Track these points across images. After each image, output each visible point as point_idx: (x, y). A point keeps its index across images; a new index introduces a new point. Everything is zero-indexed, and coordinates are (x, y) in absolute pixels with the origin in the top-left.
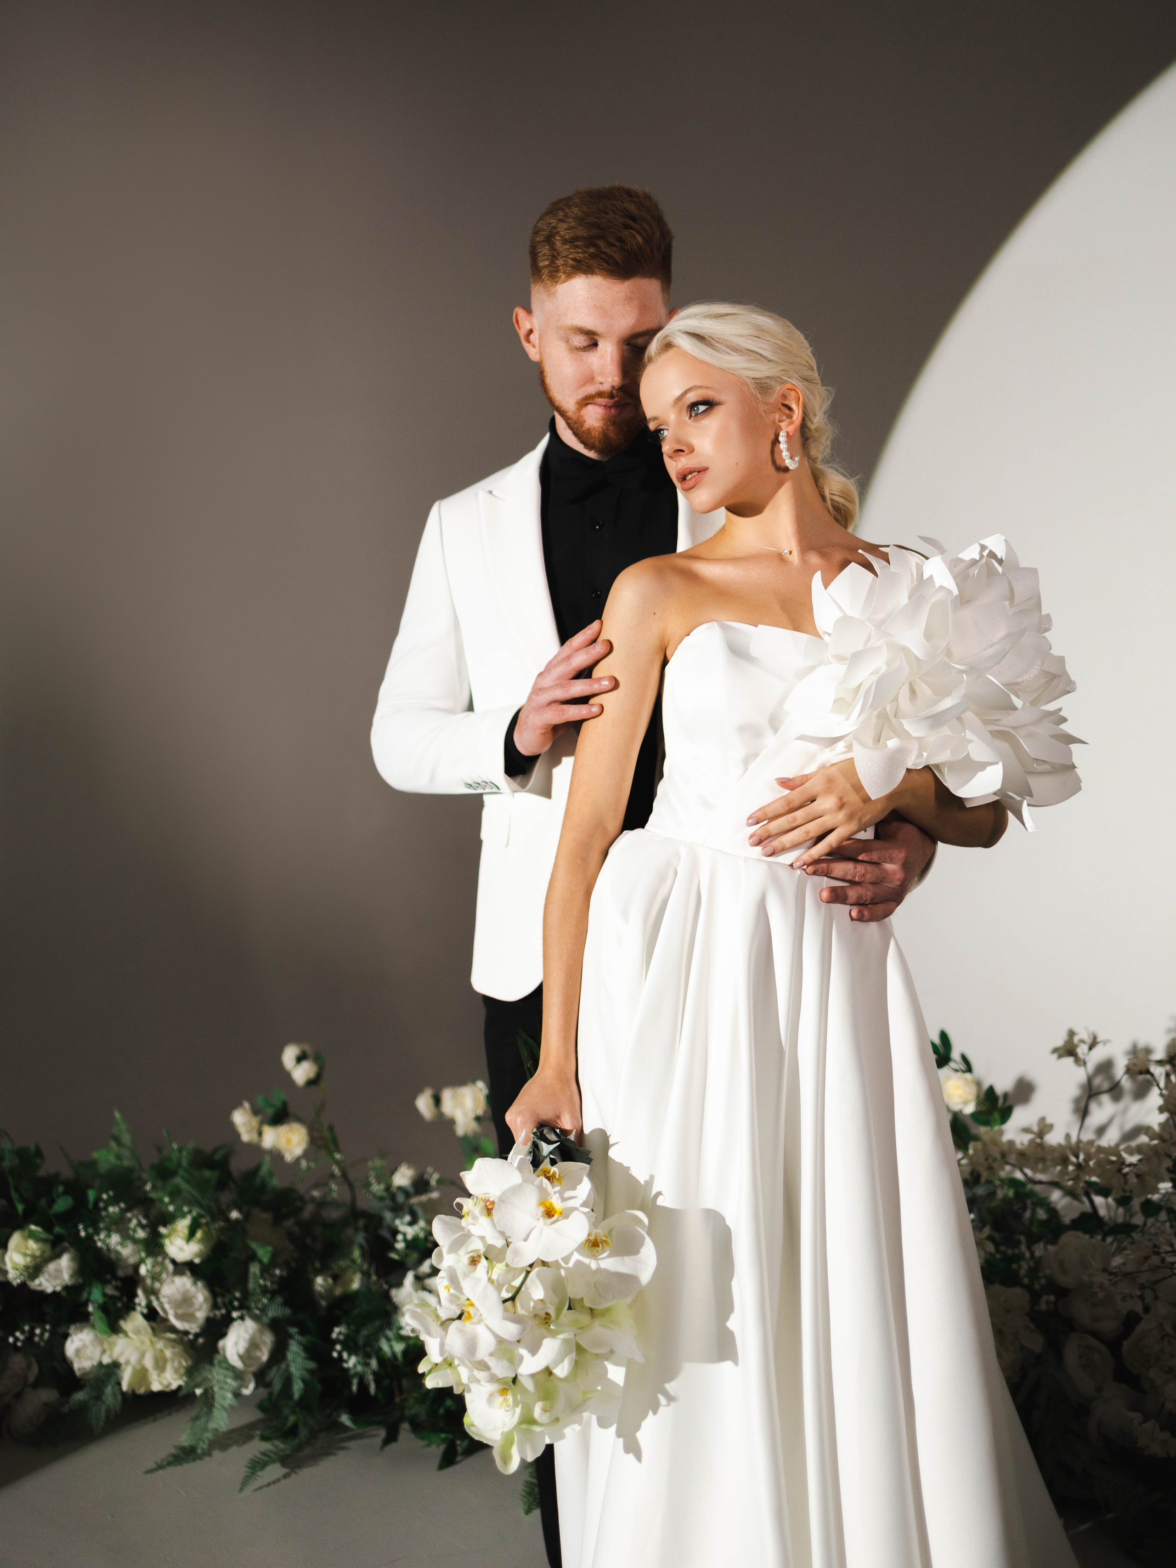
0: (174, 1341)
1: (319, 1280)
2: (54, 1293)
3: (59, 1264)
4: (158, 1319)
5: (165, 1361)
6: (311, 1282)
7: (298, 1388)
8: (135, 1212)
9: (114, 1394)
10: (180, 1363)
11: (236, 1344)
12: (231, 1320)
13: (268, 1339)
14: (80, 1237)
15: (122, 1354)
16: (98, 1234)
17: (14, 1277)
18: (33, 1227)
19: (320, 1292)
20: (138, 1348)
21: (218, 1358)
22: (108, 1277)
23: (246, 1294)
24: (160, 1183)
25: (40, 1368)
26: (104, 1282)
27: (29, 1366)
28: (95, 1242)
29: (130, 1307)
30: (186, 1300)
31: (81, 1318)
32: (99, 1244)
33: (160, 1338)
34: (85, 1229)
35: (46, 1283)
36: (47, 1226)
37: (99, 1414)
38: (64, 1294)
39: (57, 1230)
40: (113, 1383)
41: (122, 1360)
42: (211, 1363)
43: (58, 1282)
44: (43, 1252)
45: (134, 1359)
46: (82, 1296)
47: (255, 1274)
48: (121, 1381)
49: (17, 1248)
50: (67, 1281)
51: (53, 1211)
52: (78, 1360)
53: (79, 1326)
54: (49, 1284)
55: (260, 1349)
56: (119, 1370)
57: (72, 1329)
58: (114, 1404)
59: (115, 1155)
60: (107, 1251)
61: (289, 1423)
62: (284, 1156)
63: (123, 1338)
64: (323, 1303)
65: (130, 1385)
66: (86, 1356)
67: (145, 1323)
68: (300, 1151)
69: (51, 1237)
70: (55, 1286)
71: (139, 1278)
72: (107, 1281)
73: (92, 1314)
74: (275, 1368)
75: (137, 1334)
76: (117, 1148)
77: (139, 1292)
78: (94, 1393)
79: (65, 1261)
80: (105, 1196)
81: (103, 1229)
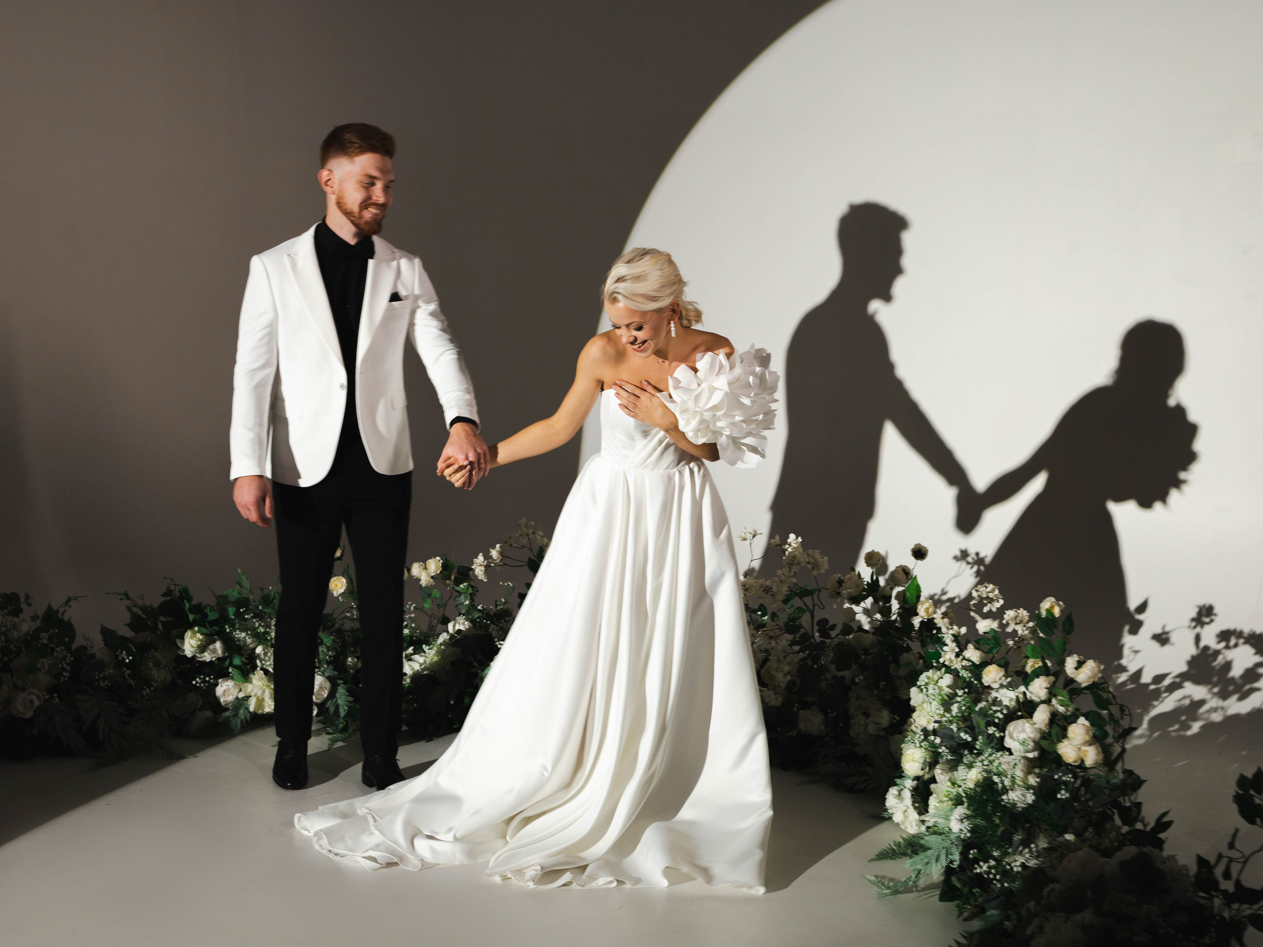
1: (350, 659)
2: (211, 661)
3: (215, 646)
6: (346, 659)
7: (343, 711)
8: (257, 619)
9: (245, 714)
13: (328, 685)
14: (226, 632)
15: (252, 691)
16: (236, 631)
17: (189, 653)
18: (197, 628)
19: (350, 665)
20: (261, 688)
22: (241, 652)
25: (203, 701)
26: (239, 655)
27: (198, 699)
28: (234, 635)
29: (254, 667)
31: (226, 675)
32: (236, 636)
34: (229, 627)
35: (207, 657)
36: (205, 627)
37: (237, 723)
38: (216, 662)
39: (212, 628)
40: (243, 708)
41: (252, 694)
43: (215, 655)
44: (205, 640)
45: (259, 694)
46: (227, 663)
47: (323, 651)
48: (249, 706)
49: (191, 638)
50: (219, 655)
51: (208, 619)
52: (224, 697)
53: (225, 679)
54: (210, 657)
55: (324, 691)
56: (247, 701)
57: (220, 680)
58: (246, 718)
59: (238, 592)
60: (239, 641)
61: (341, 726)
62: (333, 594)
63: (252, 683)
64: (351, 671)
65: (254, 709)
66: (229, 694)
67: (264, 676)
68: (342, 591)
69: (209, 633)
70: (213, 658)
71: (256, 655)
72: (242, 655)
73: (232, 672)
74: (330, 702)
75: (259, 682)
76: (239, 588)
77: (258, 661)
78: (234, 713)
79: (218, 645)
80: (242, 610)
81: (238, 629)
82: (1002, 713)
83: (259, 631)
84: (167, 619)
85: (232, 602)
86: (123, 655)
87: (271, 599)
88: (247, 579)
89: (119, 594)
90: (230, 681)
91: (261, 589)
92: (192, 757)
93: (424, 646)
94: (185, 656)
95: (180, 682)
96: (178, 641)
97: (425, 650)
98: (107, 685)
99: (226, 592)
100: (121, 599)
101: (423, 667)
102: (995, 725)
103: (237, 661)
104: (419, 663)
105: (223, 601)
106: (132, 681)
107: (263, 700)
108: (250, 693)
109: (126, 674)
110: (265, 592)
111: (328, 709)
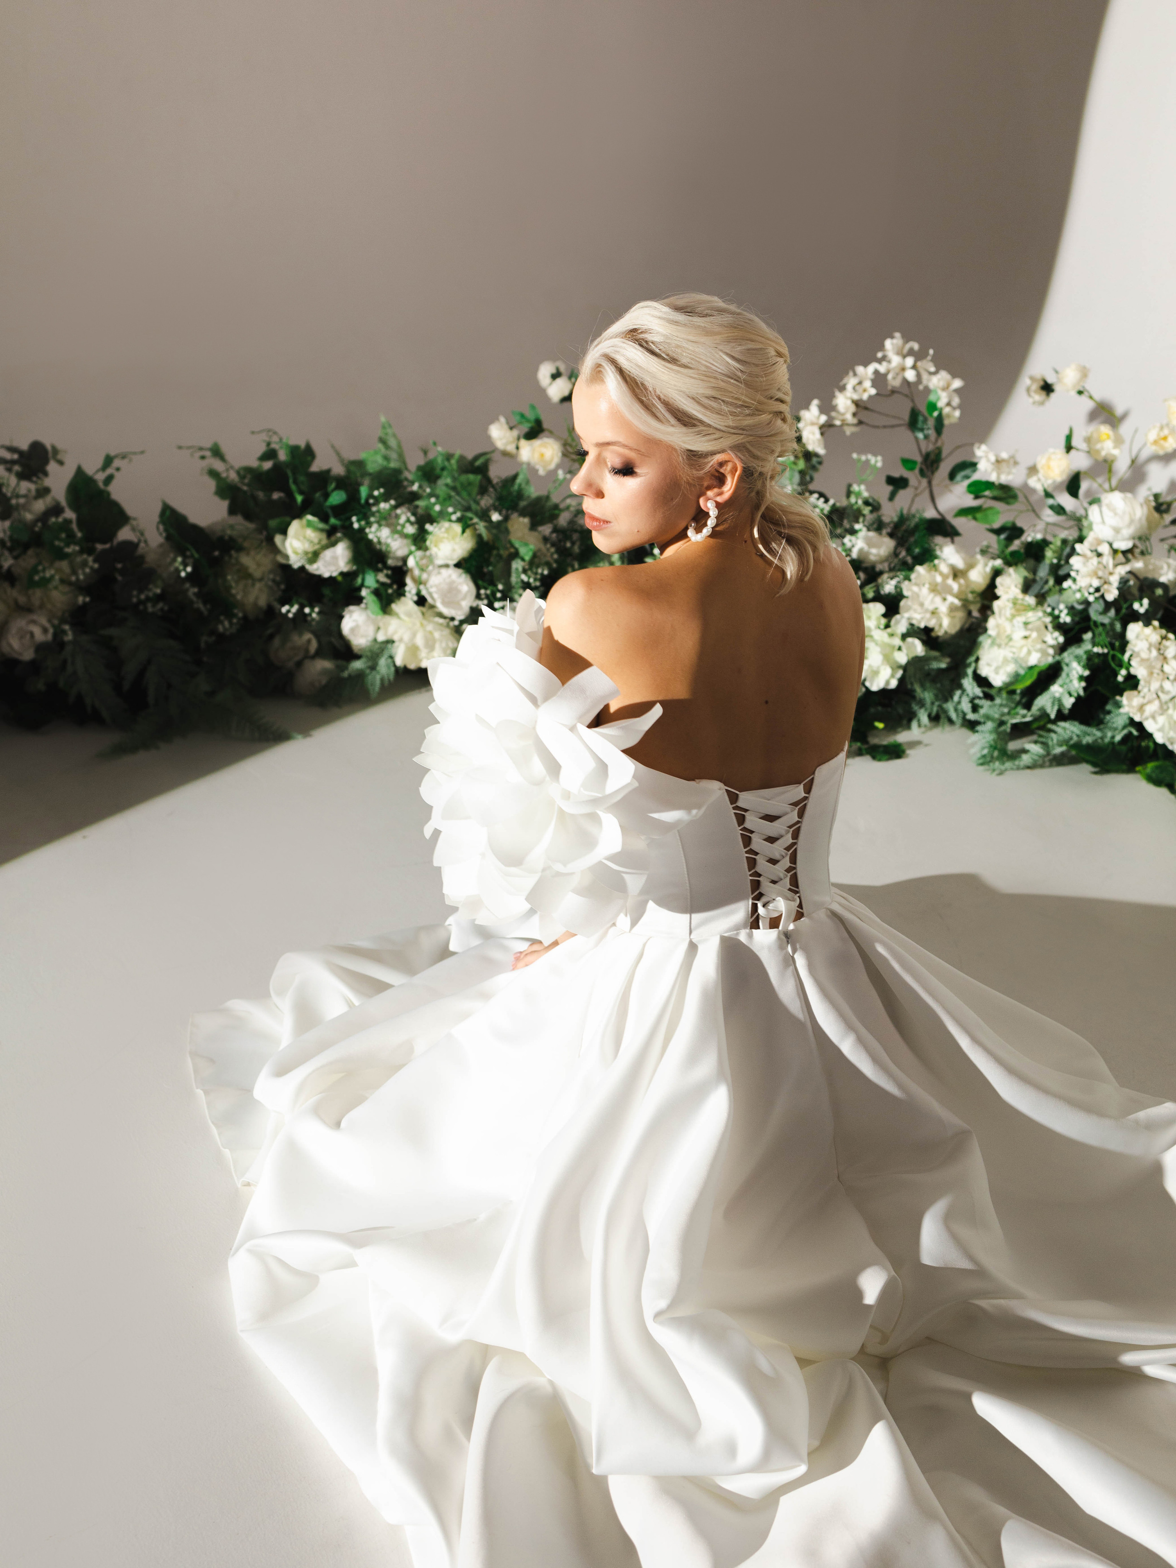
0: (441, 624)
2: (331, 578)
3: (335, 552)
4: (427, 605)
5: (434, 642)
8: (404, 509)
9: (388, 666)
10: (447, 645)
14: (353, 528)
15: (395, 632)
16: (370, 527)
17: (296, 562)
18: (309, 517)
20: (409, 629)
22: (380, 566)
23: (508, 588)
24: (425, 484)
25: (321, 643)
26: (377, 570)
27: (310, 639)
28: (367, 534)
29: (400, 593)
30: (452, 590)
31: (356, 602)
32: (371, 536)
33: (430, 622)
34: (358, 521)
35: (323, 569)
36: (324, 518)
37: (375, 681)
38: (340, 579)
39: (333, 521)
40: (385, 659)
41: (396, 638)
43: (335, 568)
44: (320, 541)
45: (406, 638)
46: (359, 581)
47: (517, 569)
48: (394, 655)
49: (299, 533)
50: (343, 567)
51: (328, 504)
52: (354, 636)
53: (357, 606)
54: (327, 569)
56: (391, 647)
57: (347, 608)
58: (388, 675)
59: (381, 456)
60: (377, 543)
62: (542, 468)
63: (397, 618)
65: (402, 660)
66: (362, 632)
67: (414, 607)
68: (554, 463)
69: (328, 527)
70: (333, 571)
71: (408, 569)
73: (366, 598)
75: (410, 612)
76: (384, 450)
77: (409, 581)
78: (370, 664)
79: (341, 549)
80: (375, 494)
81: (374, 523)
83: (406, 531)
85: (370, 474)
86: (177, 565)
87: (437, 472)
88: (394, 434)
89: (201, 449)
90: (362, 611)
94: (289, 565)
96: (276, 538)
98: (160, 611)
99: (363, 456)
100: (203, 458)
103: (371, 580)
105: (355, 471)
107: (418, 646)
108: (393, 636)
109: (190, 593)
110: (428, 457)
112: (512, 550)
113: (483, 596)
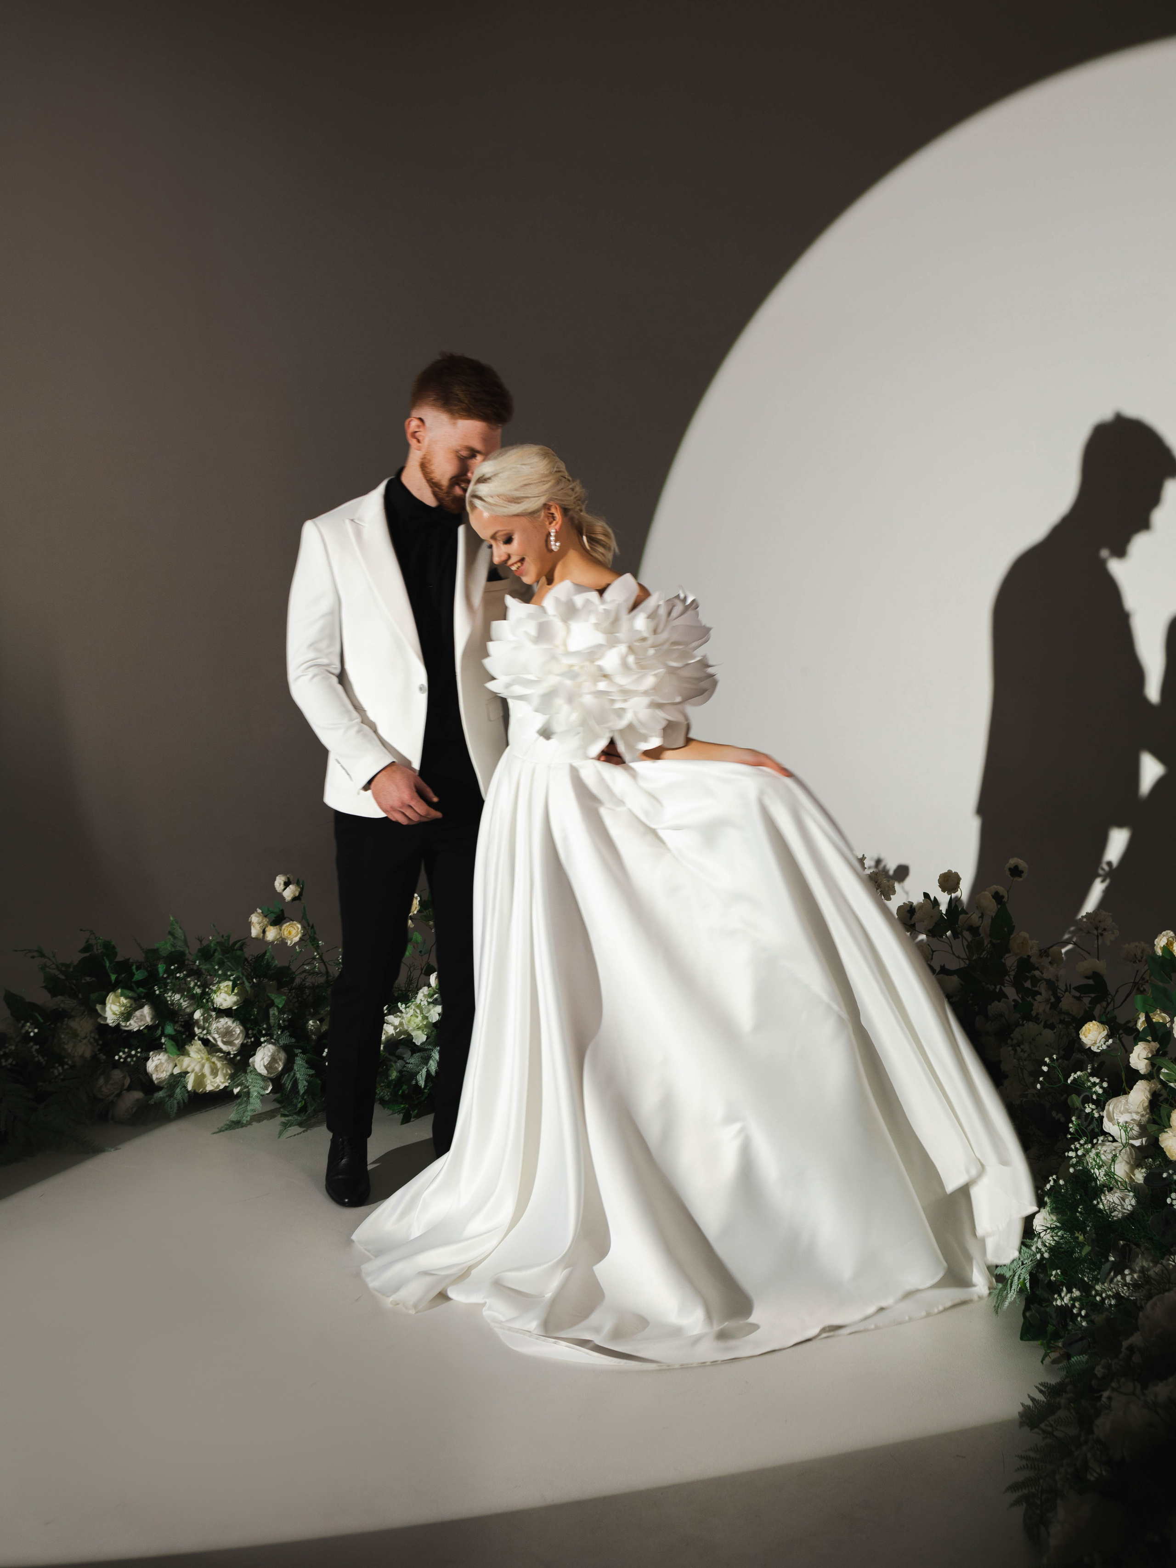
0: (221, 1057)
1: (311, 1022)
2: (139, 1031)
3: (143, 1012)
5: (217, 1071)
6: (307, 1022)
7: (302, 1087)
8: (193, 977)
9: (182, 1093)
10: (226, 1073)
11: (263, 1059)
12: (259, 1044)
13: (283, 1055)
14: (155, 994)
15: (189, 1066)
16: (167, 993)
17: (113, 1022)
18: (123, 989)
19: (311, 1030)
20: (199, 1062)
21: (249, 1069)
22: (175, 1019)
23: (269, 1027)
24: (204, 961)
25: (131, 1079)
26: (173, 1023)
27: (124, 1077)
28: (166, 998)
29: (192, 1036)
30: (227, 1033)
31: (158, 1047)
32: (169, 999)
33: (214, 1056)
34: (159, 988)
35: (134, 1025)
36: (132, 989)
37: (173, 1105)
38: (145, 1031)
39: (139, 990)
40: (180, 1087)
41: (189, 1070)
42: (245, 1072)
43: (143, 1023)
44: (131, 1005)
45: (197, 1069)
46: (159, 1032)
47: (274, 1014)
48: (187, 1084)
49: (113, 1003)
50: (148, 1023)
51: (134, 979)
52: (156, 1073)
53: (156, 1051)
54: (136, 1025)
55: (278, 1063)
56: (185, 1077)
57: (151, 1053)
58: (183, 1100)
59: (171, 944)
60: (172, 1004)
61: (299, 1105)
62: (287, 943)
63: (189, 1056)
64: (313, 1036)
65: (193, 1087)
66: (162, 1070)
67: (202, 1047)
68: (297, 939)
69: (135, 995)
70: (140, 1026)
71: (194, 1021)
72: (175, 1022)
73: (166, 1043)
74: (286, 1076)
75: (197, 1054)
76: (172, 940)
77: (196, 1029)
78: (169, 1093)
79: (146, 1010)
80: (172, 967)
81: (170, 990)
82: (1101, 1087)
83: (195, 992)
84: (85, 980)
85: (164, 957)
86: (27, 1028)
87: (212, 953)
88: (180, 928)
90: (162, 1054)
91: (199, 939)
92: (112, 1150)
93: (399, 1004)
94: (107, 1025)
95: (103, 1057)
96: (98, 1007)
97: (401, 1009)
98: (11, 1064)
99: (157, 945)
100: (33, 957)
101: (398, 1030)
102: (1094, 1102)
103: (169, 1030)
104: (392, 1025)
105: (153, 955)
106: (41, 1058)
107: (203, 1076)
108: (186, 1068)
109: (33, 1049)
110: (205, 943)
111: (285, 1084)
112: (269, 1002)
113: (251, 1036)
